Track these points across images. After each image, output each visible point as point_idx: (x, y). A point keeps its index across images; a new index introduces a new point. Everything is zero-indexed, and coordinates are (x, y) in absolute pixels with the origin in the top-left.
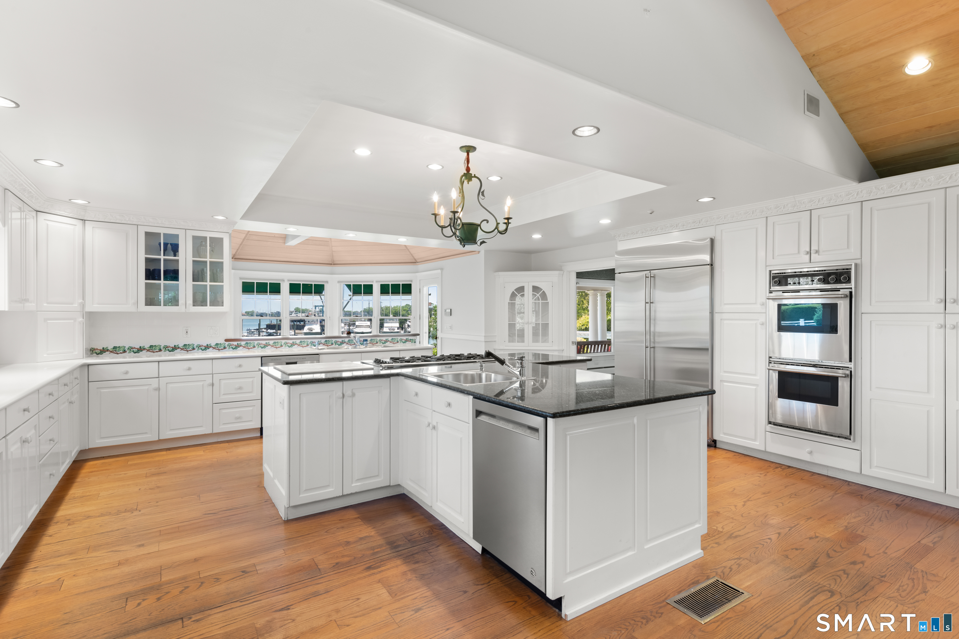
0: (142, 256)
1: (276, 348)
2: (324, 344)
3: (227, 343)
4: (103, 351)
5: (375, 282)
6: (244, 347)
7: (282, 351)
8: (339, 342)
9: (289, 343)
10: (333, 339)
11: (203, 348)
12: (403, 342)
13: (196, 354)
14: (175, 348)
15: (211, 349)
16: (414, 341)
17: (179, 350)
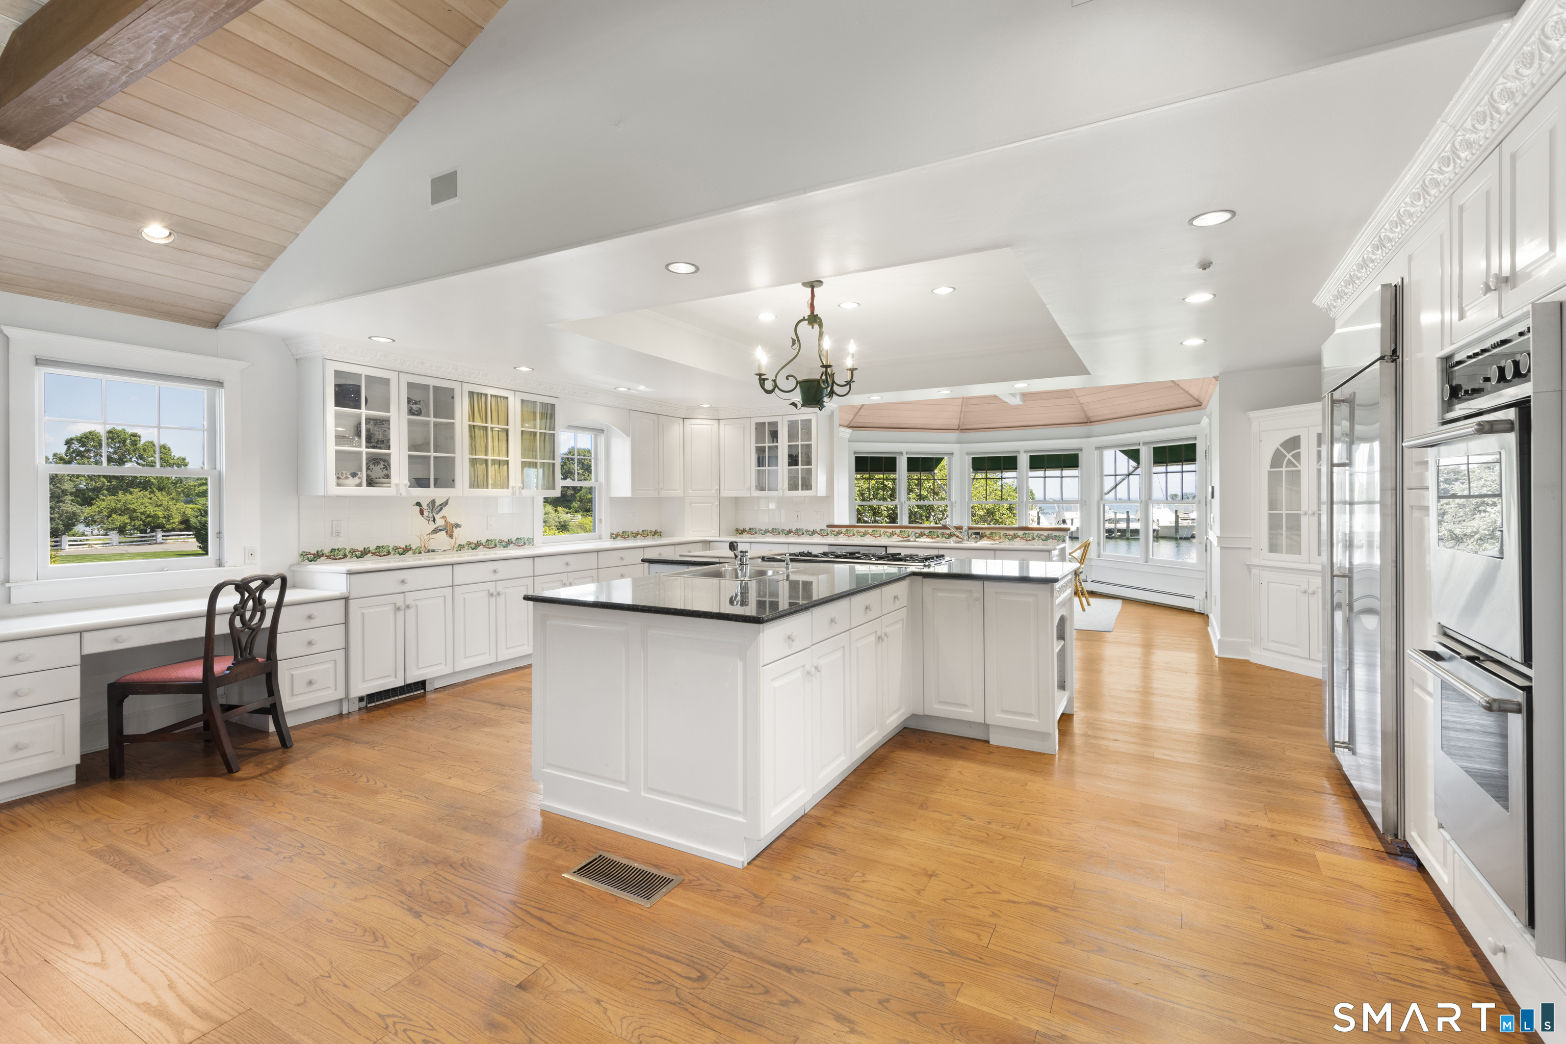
0: (754, 445)
1: (875, 537)
2: (928, 536)
3: (830, 529)
4: (743, 531)
5: (1141, 444)
6: (845, 534)
7: (880, 541)
8: (946, 534)
9: (888, 532)
10: (938, 530)
11: (810, 533)
12: (1042, 539)
13: (804, 538)
14: (790, 532)
15: (816, 534)
16: (1061, 539)
17: (792, 534)
